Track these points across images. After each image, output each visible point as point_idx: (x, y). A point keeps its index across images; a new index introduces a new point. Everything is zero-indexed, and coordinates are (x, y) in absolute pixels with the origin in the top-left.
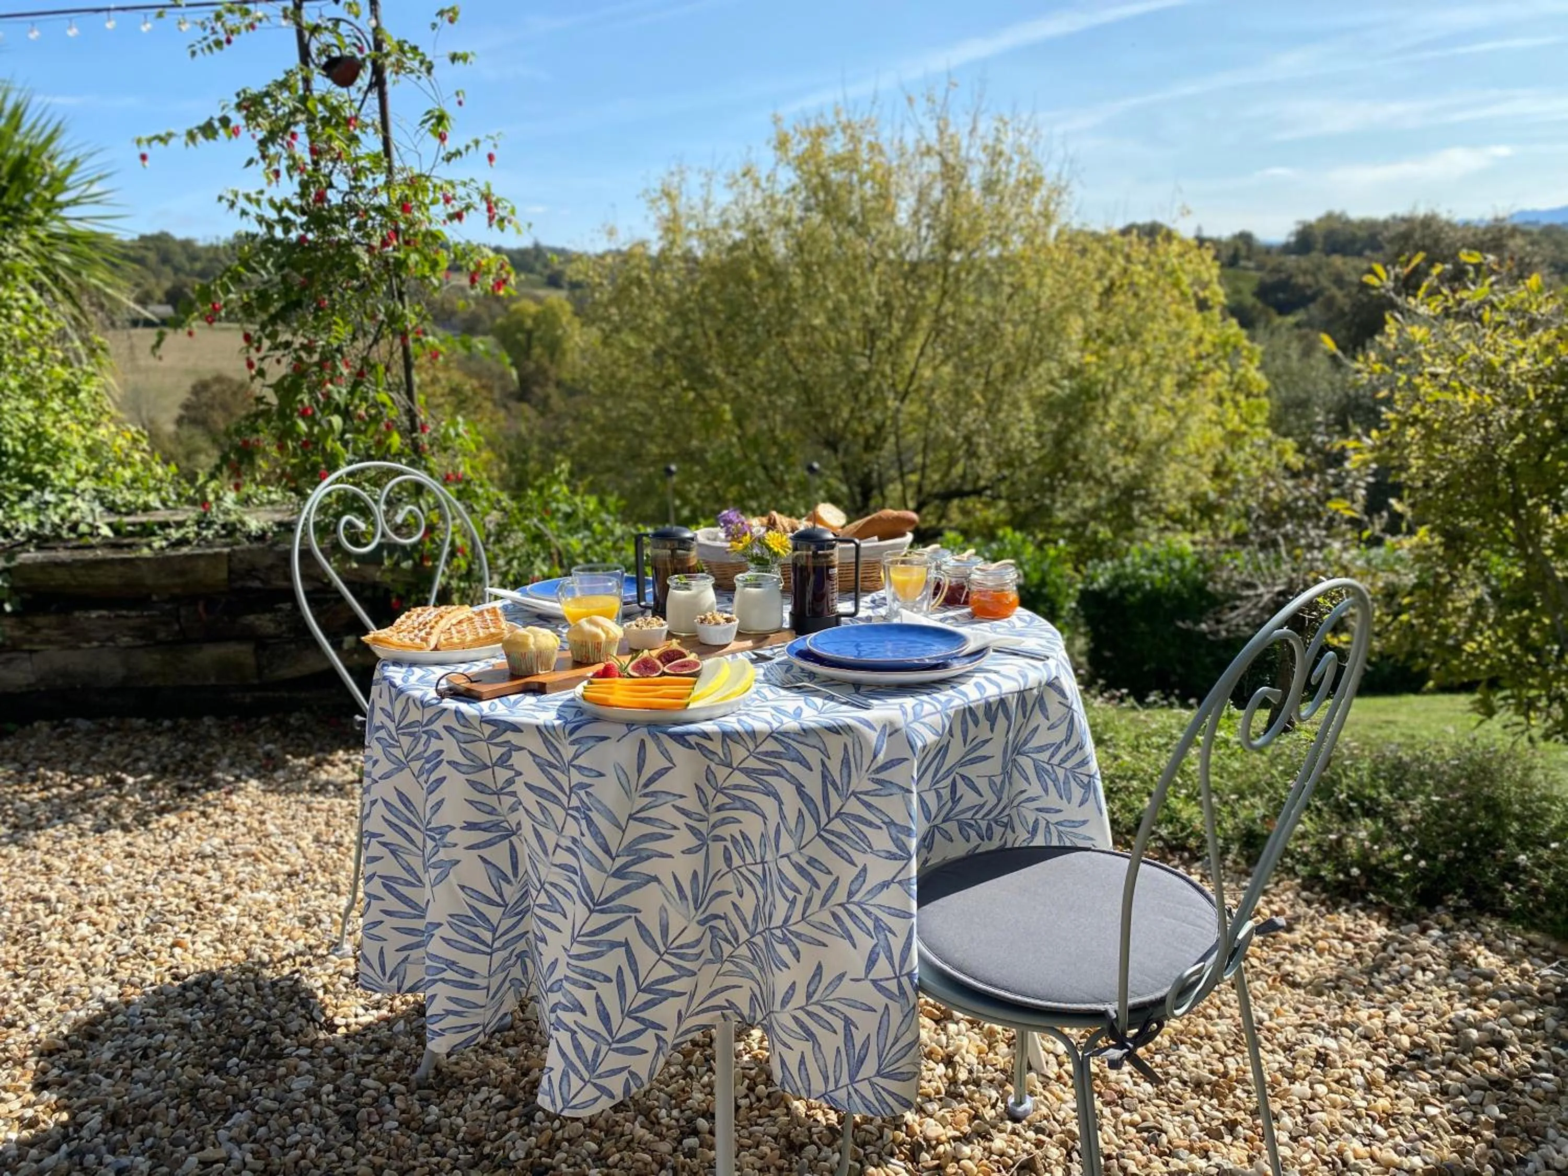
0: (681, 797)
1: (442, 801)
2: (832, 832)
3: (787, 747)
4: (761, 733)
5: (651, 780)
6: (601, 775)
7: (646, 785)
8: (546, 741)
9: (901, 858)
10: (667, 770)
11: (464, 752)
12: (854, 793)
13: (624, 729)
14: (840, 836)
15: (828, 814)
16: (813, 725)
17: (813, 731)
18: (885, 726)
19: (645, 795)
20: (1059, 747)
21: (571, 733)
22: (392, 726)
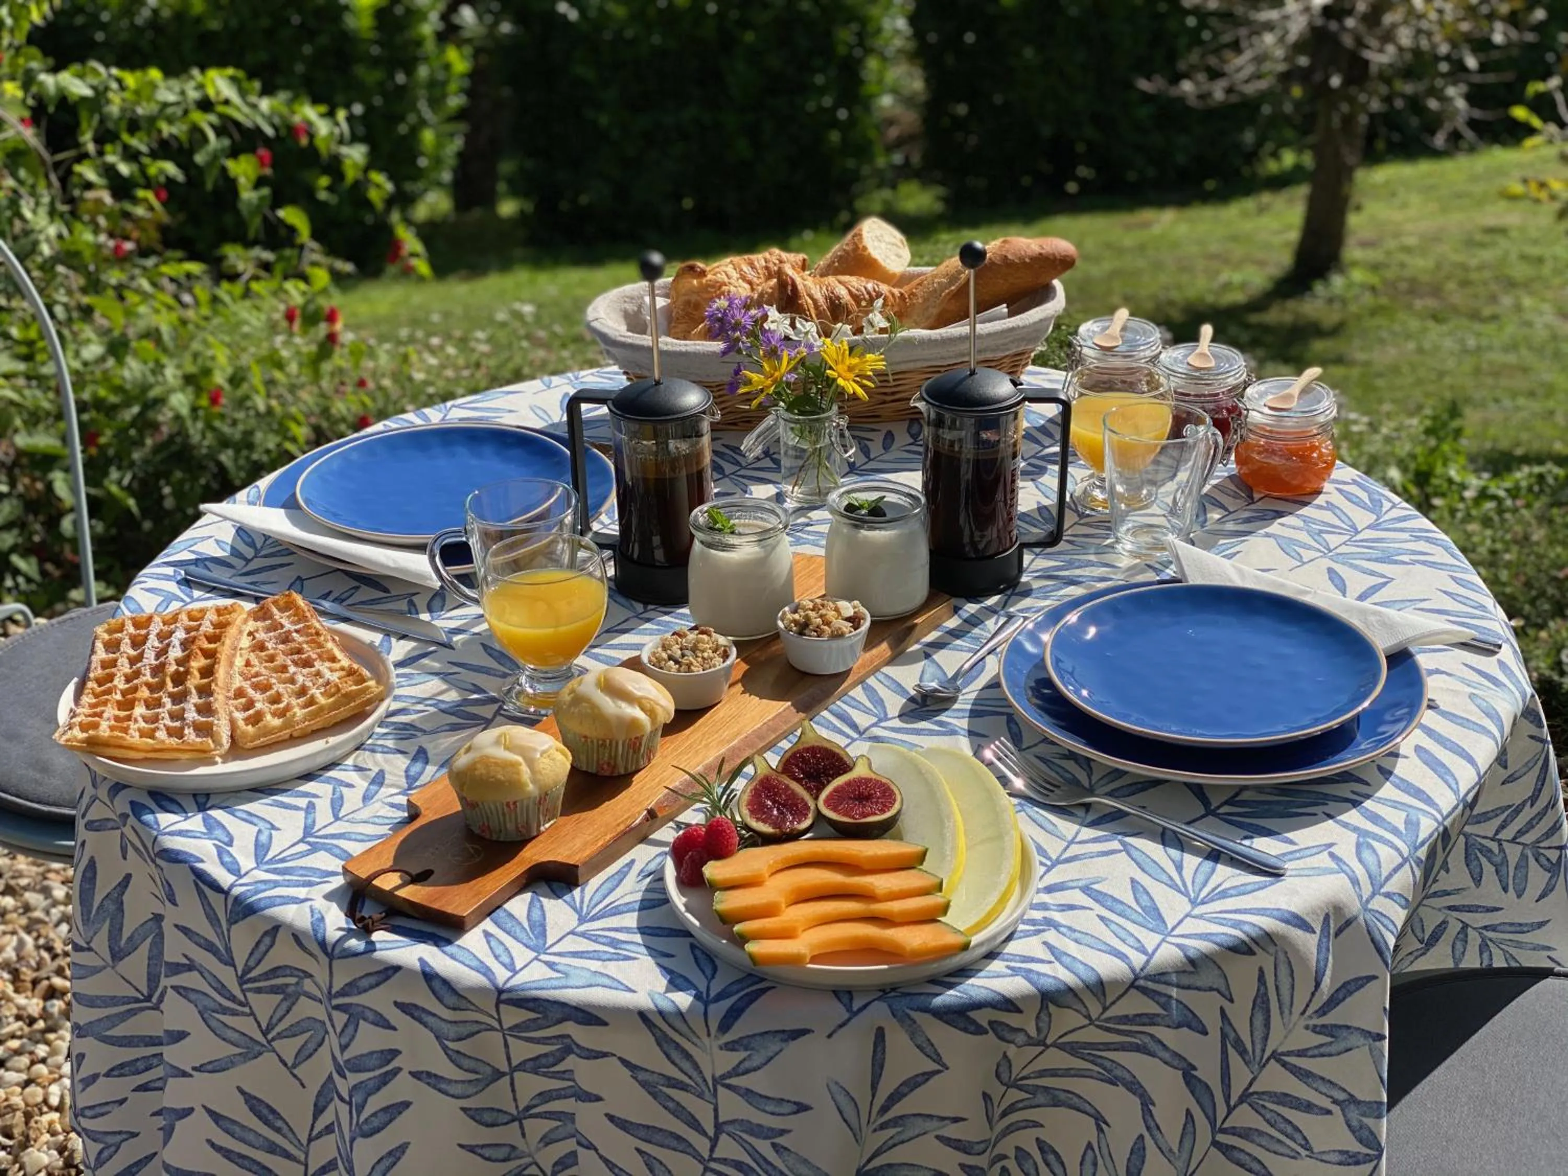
0: (956, 1120)
1: (403, 1148)
2: (1233, 1131)
3: (1164, 1001)
4: (1115, 983)
5: (895, 1098)
6: (802, 1108)
7: (884, 1109)
8: (662, 1041)
9: (1368, 1159)
10: (928, 1075)
11: (455, 1057)
12: (1275, 1055)
13: (838, 1011)
14: (1245, 1134)
15: (1227, 1098)
16: (1204, 946)
17: (1207, 958)
18: (1327, 917)
19: (883, 1127)
20: (1518, 811)
21: (725, 1025)
22: (228, 977)
